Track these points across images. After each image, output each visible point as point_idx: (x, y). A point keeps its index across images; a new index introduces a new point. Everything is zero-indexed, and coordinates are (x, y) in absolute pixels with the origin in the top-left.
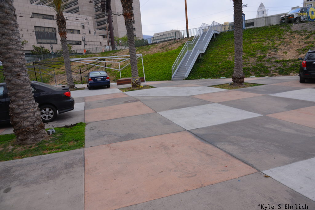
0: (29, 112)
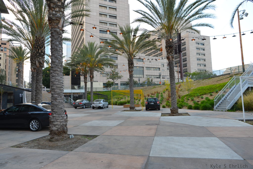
0: (57, 122)
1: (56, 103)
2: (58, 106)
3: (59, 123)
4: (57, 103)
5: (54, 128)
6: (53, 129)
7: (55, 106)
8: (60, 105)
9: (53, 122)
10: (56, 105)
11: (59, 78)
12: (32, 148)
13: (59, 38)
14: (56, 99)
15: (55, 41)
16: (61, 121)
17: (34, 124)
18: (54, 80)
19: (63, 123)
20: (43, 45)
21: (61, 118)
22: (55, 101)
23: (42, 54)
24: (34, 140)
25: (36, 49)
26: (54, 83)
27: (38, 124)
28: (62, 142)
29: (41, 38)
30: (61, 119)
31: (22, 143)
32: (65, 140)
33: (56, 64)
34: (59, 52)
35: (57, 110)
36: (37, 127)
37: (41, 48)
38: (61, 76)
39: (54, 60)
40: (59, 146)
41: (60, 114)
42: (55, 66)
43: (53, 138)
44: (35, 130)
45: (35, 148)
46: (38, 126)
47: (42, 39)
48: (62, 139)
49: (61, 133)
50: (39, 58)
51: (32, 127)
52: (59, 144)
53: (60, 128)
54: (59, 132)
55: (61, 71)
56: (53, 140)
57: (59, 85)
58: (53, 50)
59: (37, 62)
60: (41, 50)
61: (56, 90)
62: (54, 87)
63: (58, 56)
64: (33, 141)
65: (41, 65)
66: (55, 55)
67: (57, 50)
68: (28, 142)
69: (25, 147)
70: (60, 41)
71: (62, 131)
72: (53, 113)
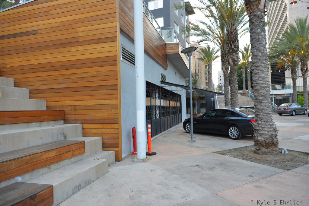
0: (264, 130)
1: (261, 107)
2: (264, 111)
3: (267, 132)
4: (263, 107)
5: (260, 138)
6: (258, 138)
7: (260, 111)
8: (266, 110)
9: (258, 130)
10: (262, 110)
11: (264, 75)
12: (236, 158)
13: (260, 24)
14: (261, 102)
15: (256, 28)
16: (269, 130)
17: (233, 131)
18: (258, 78)
19: (271, 133)
20: (236, 38)
21: (269, 126)
22: (259, 105)
23: (236, 49)
24: (236, 148)
25: (229, 45)
26: (257, 82)
27: (237, 131)
28: (272, 156)
29: (233, 30)
30: (269, 128)
31: (223, 151)
32: (276, 154)
33: (259, 58)
34: (262, 42)
35: (262, 116)
36: (236, 134)
37: (233, 42)
38: (266, 73)
39: (256, 54)
40: (269, 161)
41: (267, 121)
42: (257, 60)
43: (259, 150)
44: (234, 138)
45: (240, 158)
46: (238, 134)
47: (235, 32)
48: (272, 153)
49: (269, 146)
50: (232, 54)
51: (231, 134)
52: (268, 159)
53: (267, 139)
54: (268, 144)
55: (266, 66)
56: (260, 152)
57: (264, 84)
58: (254, 41)
59: (230, 60)
60: (234, 45)
61: (260, 91)
62: (258, 88)
63: (260, 47)
64: (235, 150)
65: (235, 62)
66: (257, 47)
67: (259, 39)
68: (229, 150)
69: (228, 155)
70: (262, 27)
71: (270, 143)
72: (258, 119)
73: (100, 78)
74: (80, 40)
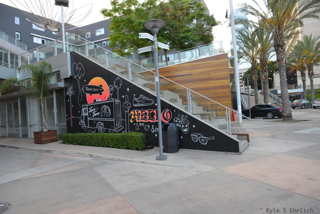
6: (284, 115)
9: (284, 111)
12: (276, 122)
17: (270, 115)
20: (266, 63)
21: (288, 110)
25: (262, 67)
32: (292, 120)
35: (285, 106)
43: (285, 119)
44: (271, 118)
49: (289, 117)
52: (288, 121)
59: (263, 76)
73: (222, 93)
74: (213, 78)
